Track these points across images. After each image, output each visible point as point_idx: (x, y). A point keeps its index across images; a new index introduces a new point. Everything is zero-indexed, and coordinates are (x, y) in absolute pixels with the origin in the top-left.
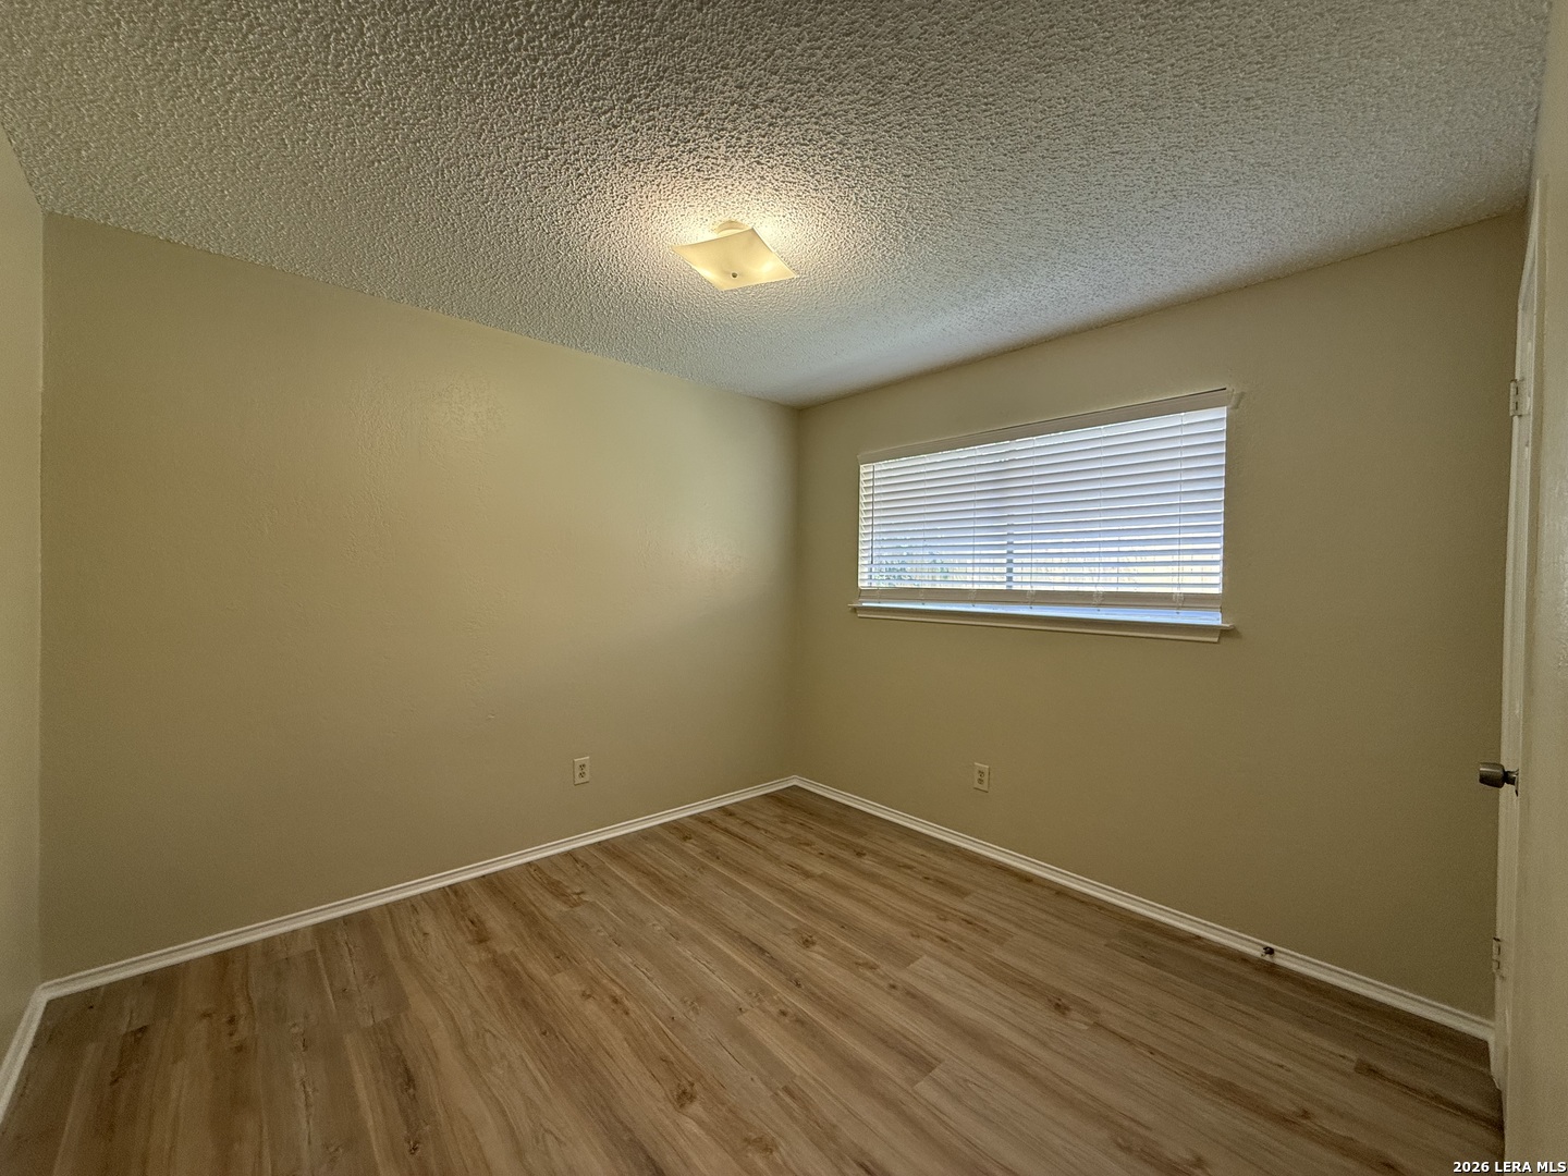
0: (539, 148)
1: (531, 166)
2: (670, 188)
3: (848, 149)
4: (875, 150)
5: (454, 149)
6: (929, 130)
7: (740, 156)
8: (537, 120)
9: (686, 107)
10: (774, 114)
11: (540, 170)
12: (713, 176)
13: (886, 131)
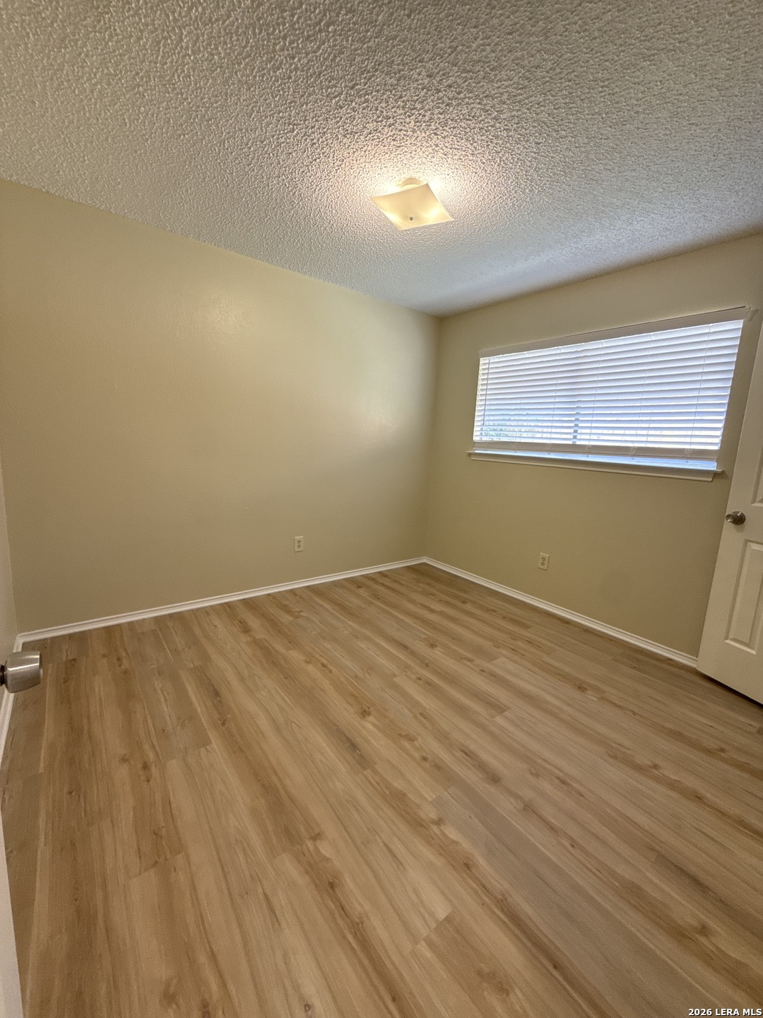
0: (289, 124)
1: (282, 137)
2: (373, 154)
3: (500, 123)
4: (518, 123)
5: (233, 125)
6: (559, 108)
7: (423, 129)
8: (290, 103)
9: (391, 92)
10: (451, 96)
11: (288, 140)
12: (403, 144)
13: (528, 109)
